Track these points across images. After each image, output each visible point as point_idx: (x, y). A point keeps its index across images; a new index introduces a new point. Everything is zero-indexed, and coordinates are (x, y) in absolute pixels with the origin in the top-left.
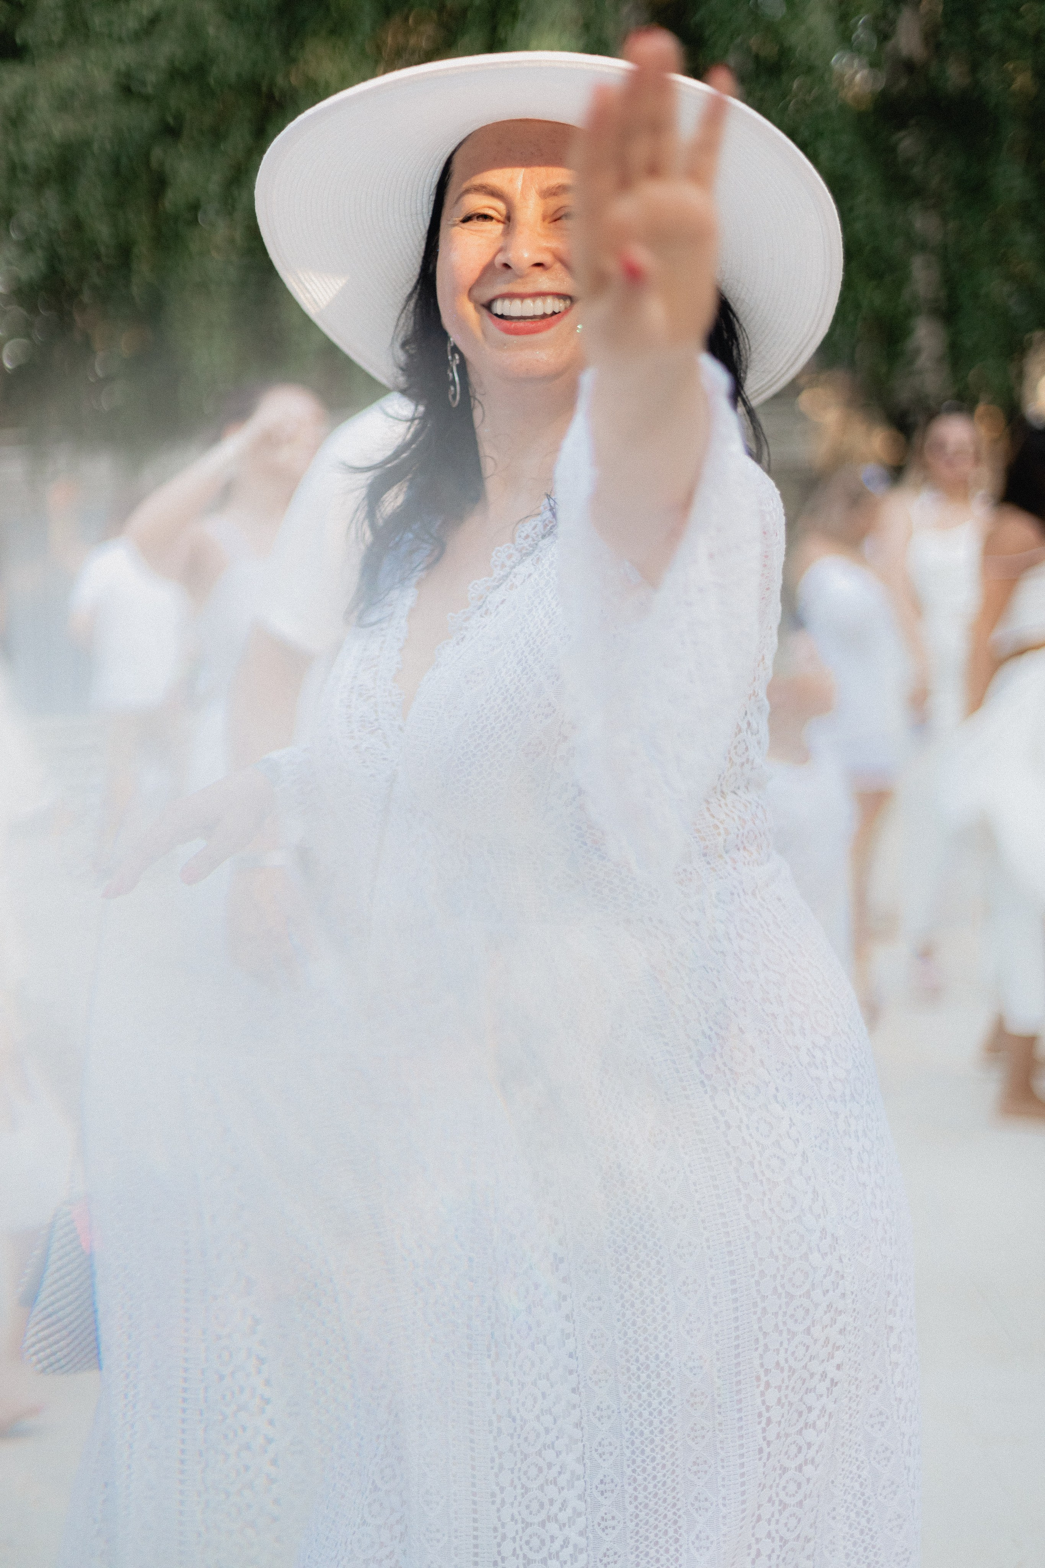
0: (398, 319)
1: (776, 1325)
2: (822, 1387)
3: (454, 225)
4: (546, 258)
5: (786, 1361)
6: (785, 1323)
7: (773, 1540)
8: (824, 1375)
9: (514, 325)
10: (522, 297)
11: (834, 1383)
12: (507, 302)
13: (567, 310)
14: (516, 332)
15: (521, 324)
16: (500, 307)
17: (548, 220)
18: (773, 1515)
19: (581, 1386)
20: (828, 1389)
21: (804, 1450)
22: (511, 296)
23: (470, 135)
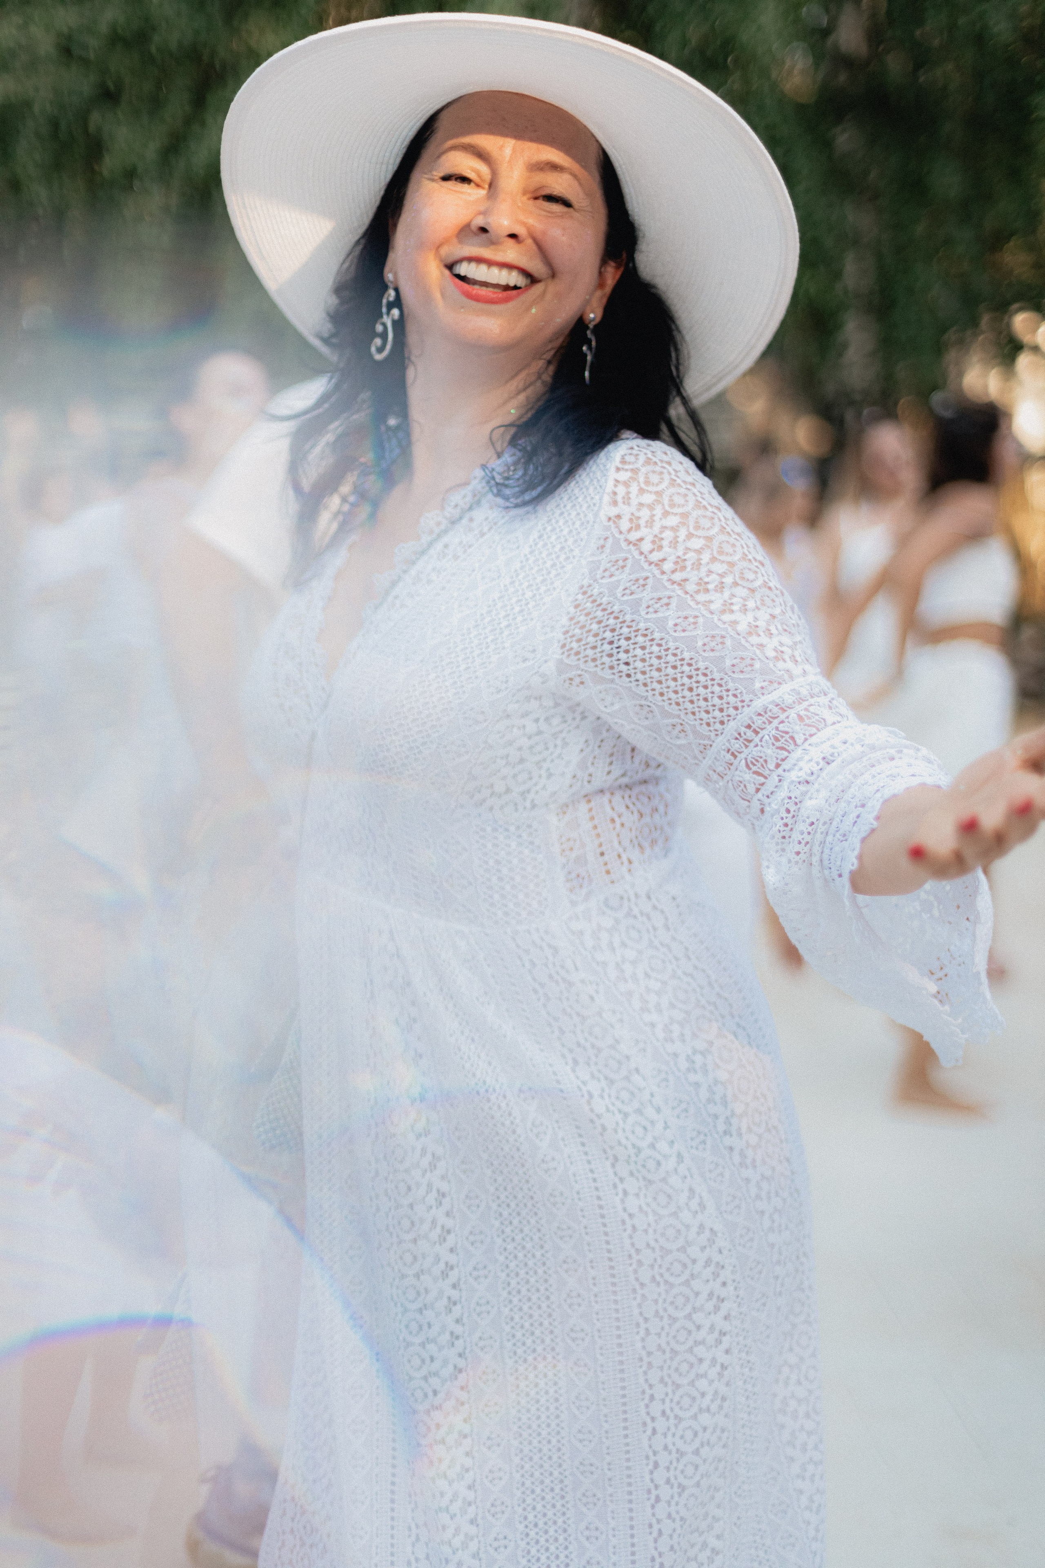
0: (342, 264)
1: (657, 1312)
2: (713, 1372)
3: (433, 180)
4: (520, 231)
5: (668, 1343)
6: (665, 1310)
7: (674, 1521)
8: (714, 1361)
9: (477, 290)
10: (490, 263)
11: (724, 1367)
12: (473, 265)
13: (528, 287)
14: (477, 299)
15: (483, 291)
16: (464, 269)
17: (528, 196)
18: (672, 1497)
19: (467, 1351)
20: (719, 1374)
21: (700, 1434)
22: (479, 260)
23: (461, 97)
